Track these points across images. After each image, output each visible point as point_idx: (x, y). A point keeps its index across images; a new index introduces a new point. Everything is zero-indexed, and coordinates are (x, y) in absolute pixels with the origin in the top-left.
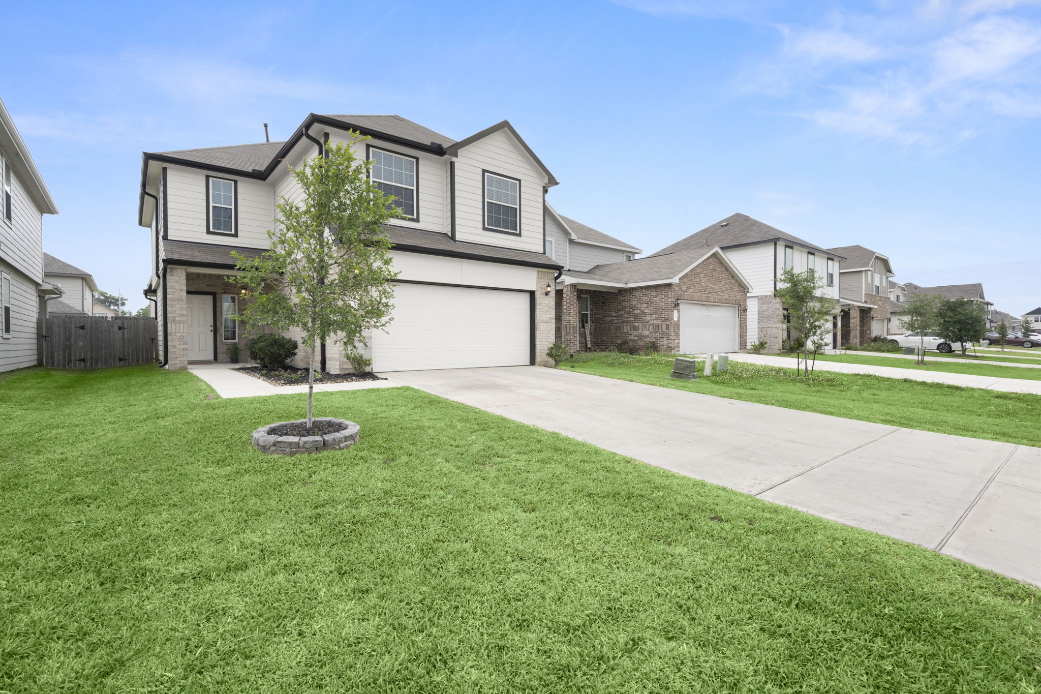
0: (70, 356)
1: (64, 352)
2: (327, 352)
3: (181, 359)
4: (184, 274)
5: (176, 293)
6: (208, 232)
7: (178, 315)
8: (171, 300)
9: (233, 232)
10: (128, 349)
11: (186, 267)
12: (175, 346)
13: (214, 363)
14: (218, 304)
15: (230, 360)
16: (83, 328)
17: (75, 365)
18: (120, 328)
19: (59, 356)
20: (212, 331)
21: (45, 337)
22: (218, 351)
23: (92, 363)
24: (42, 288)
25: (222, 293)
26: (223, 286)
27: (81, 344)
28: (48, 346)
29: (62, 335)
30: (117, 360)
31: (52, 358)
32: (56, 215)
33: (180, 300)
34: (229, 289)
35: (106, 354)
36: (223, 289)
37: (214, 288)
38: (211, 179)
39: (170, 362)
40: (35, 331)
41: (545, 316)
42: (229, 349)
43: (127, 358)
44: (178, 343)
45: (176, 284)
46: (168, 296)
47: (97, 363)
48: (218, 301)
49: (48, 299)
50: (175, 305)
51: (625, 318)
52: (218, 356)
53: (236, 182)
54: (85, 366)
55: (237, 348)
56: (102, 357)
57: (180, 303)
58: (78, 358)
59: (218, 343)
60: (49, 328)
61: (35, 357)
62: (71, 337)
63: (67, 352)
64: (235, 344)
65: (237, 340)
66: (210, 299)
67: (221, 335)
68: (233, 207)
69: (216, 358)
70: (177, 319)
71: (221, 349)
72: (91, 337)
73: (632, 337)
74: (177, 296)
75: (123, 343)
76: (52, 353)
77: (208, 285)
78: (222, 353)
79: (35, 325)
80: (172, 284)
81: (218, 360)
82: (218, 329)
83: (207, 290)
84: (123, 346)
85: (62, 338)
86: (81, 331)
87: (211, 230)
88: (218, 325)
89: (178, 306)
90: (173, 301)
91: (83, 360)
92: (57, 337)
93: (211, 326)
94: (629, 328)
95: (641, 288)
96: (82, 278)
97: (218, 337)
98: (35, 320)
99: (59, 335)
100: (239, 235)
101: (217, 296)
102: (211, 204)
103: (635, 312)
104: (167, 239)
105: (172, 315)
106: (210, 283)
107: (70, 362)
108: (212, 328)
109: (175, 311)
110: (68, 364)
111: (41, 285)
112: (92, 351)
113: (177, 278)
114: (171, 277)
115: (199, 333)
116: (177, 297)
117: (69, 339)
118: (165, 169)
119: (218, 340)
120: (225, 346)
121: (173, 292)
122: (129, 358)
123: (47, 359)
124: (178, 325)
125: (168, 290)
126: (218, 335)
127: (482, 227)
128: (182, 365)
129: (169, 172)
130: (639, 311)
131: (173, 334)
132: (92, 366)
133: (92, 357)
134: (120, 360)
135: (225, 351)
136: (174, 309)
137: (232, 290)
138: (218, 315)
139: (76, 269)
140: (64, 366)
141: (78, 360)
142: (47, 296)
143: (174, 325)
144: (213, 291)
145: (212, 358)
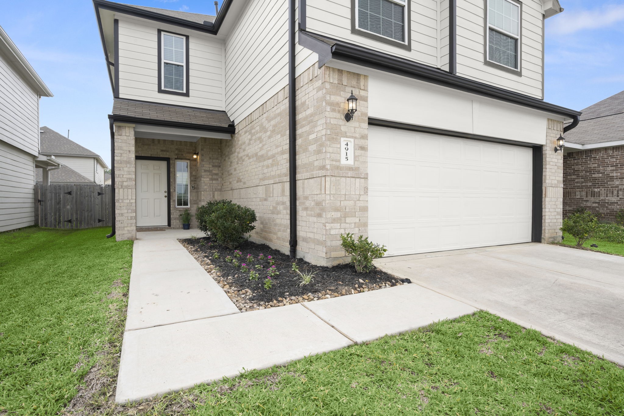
0: (60, 217)
1: (55, 214)
2: (299, 228)
3: (129, 228)
4: (132, 133)
5: (124, 155)
6: (160, 91)
7: (125, 180)
8: (118, 163)
9: (185, 91)
10: (106, 211)
11: (134, 125)
12: (122, 215)
13: (168, 229)
14: (171, 170)
15: (181, 226)
16: (70, 193)
17: (64, 225)
18: (99, 194)
19: (51, 218)
20: (166, 197)
21: (40, 201)
22: (171, 216)
23: (77, 224)
24: (39, 159)
25: (176, 159)
26: (177, 152)
27: (69, 207)
28: (42, 209)
29: (53, 199)
30: (97, 221)
31: (46, 219)
32: (50, 97)
33: (128, 162)
34: (182, 155)
35: (88, 216)
36: (177, 154)
37: (168, 153)
38: (163, 33)
39: (117, 232)
40: (31, 196)
41: (554, 178)
42: (181, 215)
43: (104, 219)
44: (126, 211)
45: (124, 145)
46: (116, 158)
47: (81, 223)
48: (171, 166)
49: (49, 170)
50: (123, 168)
51: (577, 182)
52: (172, 221)
53: (187, 37)
54: (72, 226)
55: (188, 214)
56: (85, 217)
57: (128, 165)
58: (66, 219)
59: (171, 209)
60: (44, 194)
61: (33, 219)
62: (60, 201)
63: (57, 214)
64: (187, 210)
65: (189, 206)
66: (164, 164)
67: (174, 201)
68: (184, 64)
69: (169, 224)
70: (125, 184)
71: (175, 215)
72: (76, 201)
73: (589, 204)
74: (125, 157)
75: (102, 207)
76: (46, 215)
77: (162, 151)
78: (175, 219)
79: (32, 191)
80: (120, 144)
81: (172, 226)
82: (171, 195)
83: (161, 156)
84: (102, 209)
85: (53, 202)
86: (69, 196)
87: (163, 88)
88: (171, 190)
89: (126, 169)
90: (121, 163)
91: (70, 221)
92: (50, 201)
93: (165, 192)
94: (584, 194)
95: (606, 149)
96: (94, 158)
97: (172, 203)
98: (32, 187)
99: (51, 200)
100: (190, 95)
101: (171, 162)
102: (163, 61)
103: (593, 176)
104: (118, 98)
105: (120, 179)
106: (164, 149)
107: (59, 222)
108: (166, 194)
109: (123, 175)
110: (58, 225)
111: (37, 157)
112: (77, 214)
113: (125, 138)
114: (119, 137)
115: (155, 199)
116: (125, 159)
117: (59, 203)
118: (116, 22)
119: (171, 206)
120: (178, 212)
121: (121, 154)
122: (106, 219)
123: (42, 220)
124: (126, 190)
125: (115, 151)
126: (171, 201)
127: (483, 60)
128: (129, 235)
129: (120, 25)
130: (601, 175)
131: (121, 201)
132: (77, 226)
133: (77, 219)
134: (100, 221)
135: (178, 216)
136: (122, 173)
137: (184, 155)
138: (171, 180)
139: (90, 151)
140: (55, 226)
141: (66, 221)
142: (49, 168)
143: (121, 190)
144: (167, 156)
145: (166, 223)
